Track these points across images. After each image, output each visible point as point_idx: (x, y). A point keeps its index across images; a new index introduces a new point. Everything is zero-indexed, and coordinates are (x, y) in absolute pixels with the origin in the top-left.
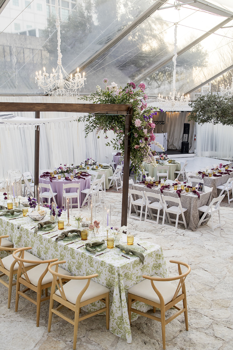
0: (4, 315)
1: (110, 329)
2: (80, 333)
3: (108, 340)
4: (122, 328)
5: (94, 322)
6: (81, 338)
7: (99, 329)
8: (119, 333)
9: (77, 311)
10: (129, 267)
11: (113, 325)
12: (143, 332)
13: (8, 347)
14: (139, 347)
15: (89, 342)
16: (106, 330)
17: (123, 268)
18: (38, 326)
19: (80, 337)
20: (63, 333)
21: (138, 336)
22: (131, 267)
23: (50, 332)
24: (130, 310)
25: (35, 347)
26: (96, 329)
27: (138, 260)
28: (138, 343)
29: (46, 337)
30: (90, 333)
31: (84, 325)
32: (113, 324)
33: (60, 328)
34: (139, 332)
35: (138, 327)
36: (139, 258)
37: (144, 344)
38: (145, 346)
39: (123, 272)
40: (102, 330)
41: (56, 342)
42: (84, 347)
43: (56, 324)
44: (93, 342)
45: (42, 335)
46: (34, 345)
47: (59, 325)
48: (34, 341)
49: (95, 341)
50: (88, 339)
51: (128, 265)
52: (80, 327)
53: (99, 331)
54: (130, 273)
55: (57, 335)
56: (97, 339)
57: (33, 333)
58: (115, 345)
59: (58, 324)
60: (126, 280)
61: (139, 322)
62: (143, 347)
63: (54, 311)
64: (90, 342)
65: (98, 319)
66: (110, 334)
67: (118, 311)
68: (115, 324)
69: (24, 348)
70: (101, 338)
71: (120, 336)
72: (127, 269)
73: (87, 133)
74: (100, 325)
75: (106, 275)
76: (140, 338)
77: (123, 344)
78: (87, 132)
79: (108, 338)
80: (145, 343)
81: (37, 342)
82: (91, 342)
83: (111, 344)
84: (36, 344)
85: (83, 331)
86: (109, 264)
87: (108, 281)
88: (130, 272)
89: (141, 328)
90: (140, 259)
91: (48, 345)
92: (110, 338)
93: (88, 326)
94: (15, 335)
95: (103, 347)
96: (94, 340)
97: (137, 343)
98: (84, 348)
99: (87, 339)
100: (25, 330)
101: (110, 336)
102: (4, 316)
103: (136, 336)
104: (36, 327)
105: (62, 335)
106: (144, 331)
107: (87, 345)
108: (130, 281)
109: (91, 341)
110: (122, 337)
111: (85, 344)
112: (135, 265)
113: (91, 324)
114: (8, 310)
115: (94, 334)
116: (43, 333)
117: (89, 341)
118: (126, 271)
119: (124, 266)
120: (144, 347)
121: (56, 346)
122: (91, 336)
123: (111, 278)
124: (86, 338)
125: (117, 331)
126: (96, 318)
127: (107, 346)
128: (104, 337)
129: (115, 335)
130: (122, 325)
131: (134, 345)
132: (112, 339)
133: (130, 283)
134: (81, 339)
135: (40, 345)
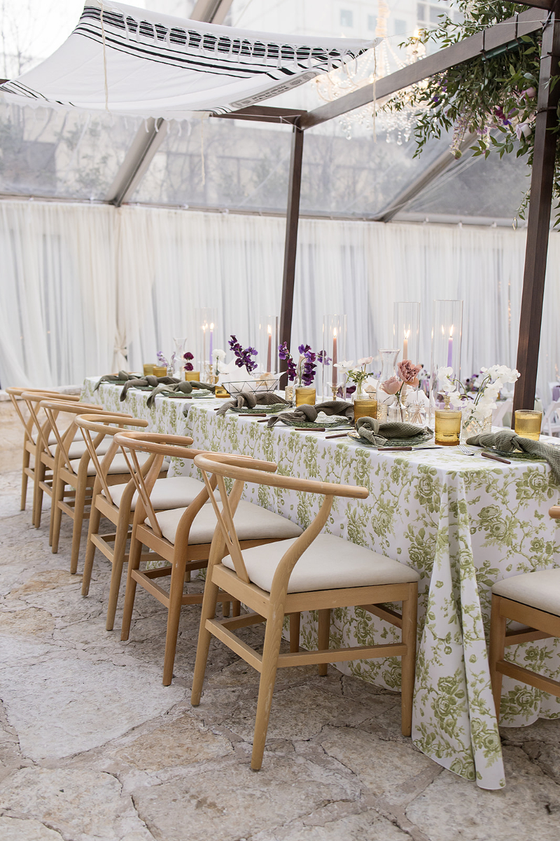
0: (87, 643)
1: (416, 736)
2: (300, 727)
3: (397, 768)
4: (456, 730)
5: (362, 707)
6: (296, 741)
7: (374, 729)
8: (443, 754)
9: (275, 617)
10: (500, 485)
11: (423, 714)
12: (547, 772)
13: (43, 721)
14: (518, 815)
15: (318, 758)
16: (400, 739)
17: (473, 485)
18: (167, 683)
19: (294, 738)
20: (241, 716)
21: (521, 780)
22: (512, 490)
23: (197, 704)
24: (499, 666)
25: (125, 735)
26: (362, 727)
27: (541, 471)
28: (516, 803)
29: (176, 714)
30: (335, 735)
31: (325, 707)
32: (424, 712)
33: (234, 703)
34: (533, 769)
35: (530, 750)
36: (546, 465)
37: (545, 811)
38: (546, 818)
39: (474, 502)
40: (385, 735)
41: (204, 735)
42: (295, 769)
43: (229, 689)
44: (336, 762)
45: (167, 708)
46: (126, 727)
47: (236, 693)
48: (131, 719)
49: (346, 761)
50: (320, 750)
51: (494, 475)
52: (307, 711)
53: (373, 736)
54: (505, 514)
55: (215, 719)
56: (354, 756)
57: (142, 697)
58: (418, 790)
59: (233, 691)
60: (485, 541)
61: (539, 738)
62: (536, 818)
63: (213, 627)
64: (323, 761)
65: (382, 703)
66: (410, 751)
67: (442, 653)
68: (430, 712)
69: (91, 733)
70: (371, 756)
71: (446, 762)
72: (492, 491)
73: (420, 140)
74: (382, 720)
75: (408, 514)
76: (531, 788)
77: (453, 791)
78: (420, 136)
79: (398, 763)
80: (547, 807)
81: (137, 722)
82: (329, 762)
83: (401, 782)
84: (133, 729)
85: (311, 723)
86: (419, 468)
87: (417, 539)
88: (503, 507)
89: (542, 758)
90: (553, 471)
91: (171, 738)
92: (405, 763)
93: (336, 714)
94: (83, 694)
95: (366, 783)
96: (340, 757)
97: (513, 799)
98: (293, 772)
99: (316, 748)
100: (123, 687)
101: (409, 759)
102: (86, 646)
103: (515, 778)
104: (161, 687)
105: (234, 722)
106: (555, 769)
107: (310, 767)
108: (506, 548)
109: (330, 759)
110: (456, 767)
111: (301, 760)
112: (529, 488)
113: (350, 711)
114: (106, 633)
115: (349, 739)
116: (175, 703)
117: (323, 757)
118: (488, 501)
119: (478, 473)
120: (539, 822)
121: (198, 746)
122: (333, 744)
123: (425, 529)
124: (312, 744)
125: (439, 745)
126: (375, 697)
127: (387, 786)
128: (383, 756)
129: (428, 758)
130: (455, 715)
131: (497, 802)
132: (411, 767)
133: (501, 557)
134: (296, 744)
135: (145, 732)
